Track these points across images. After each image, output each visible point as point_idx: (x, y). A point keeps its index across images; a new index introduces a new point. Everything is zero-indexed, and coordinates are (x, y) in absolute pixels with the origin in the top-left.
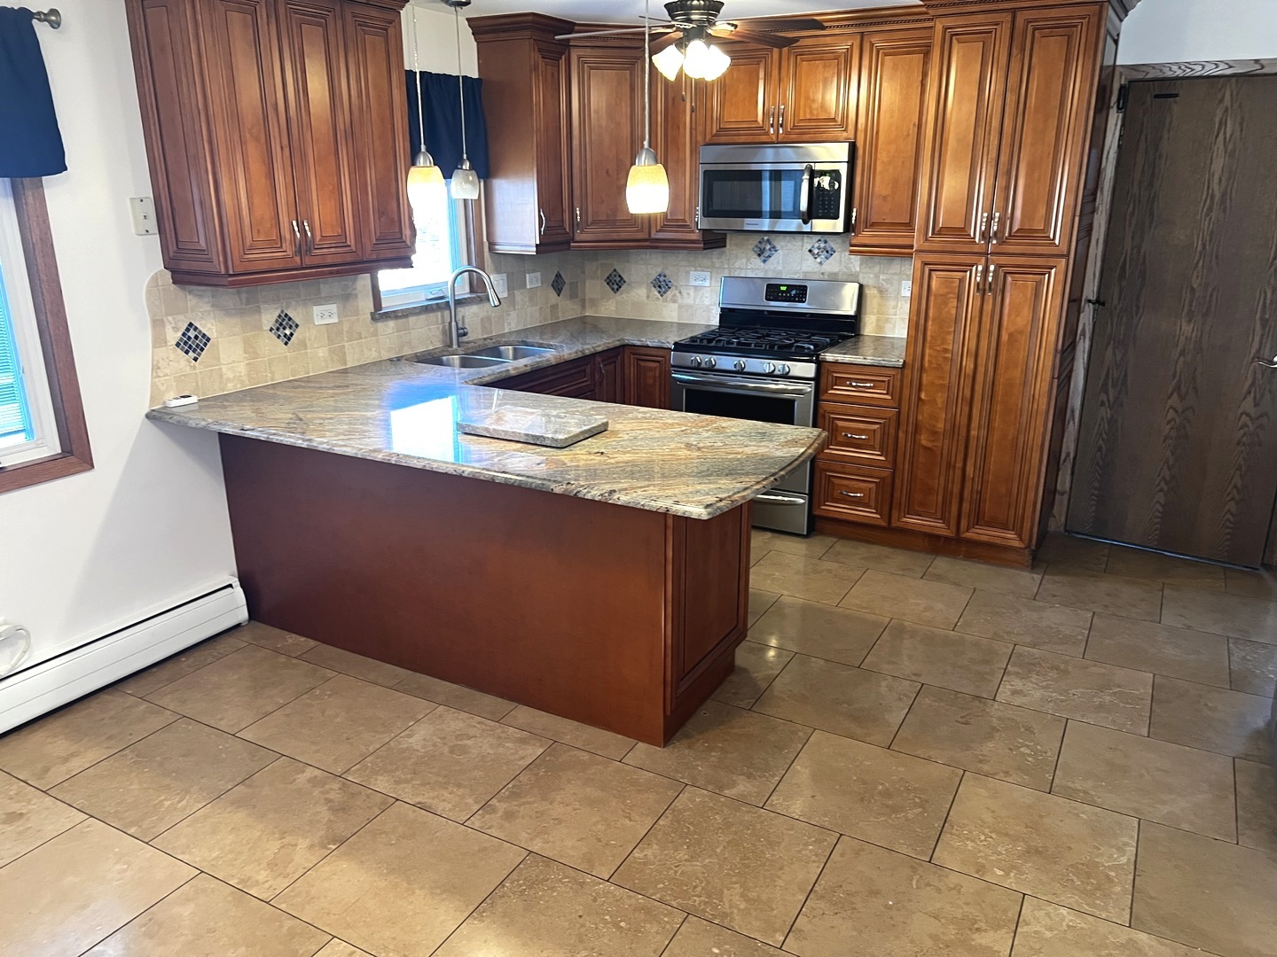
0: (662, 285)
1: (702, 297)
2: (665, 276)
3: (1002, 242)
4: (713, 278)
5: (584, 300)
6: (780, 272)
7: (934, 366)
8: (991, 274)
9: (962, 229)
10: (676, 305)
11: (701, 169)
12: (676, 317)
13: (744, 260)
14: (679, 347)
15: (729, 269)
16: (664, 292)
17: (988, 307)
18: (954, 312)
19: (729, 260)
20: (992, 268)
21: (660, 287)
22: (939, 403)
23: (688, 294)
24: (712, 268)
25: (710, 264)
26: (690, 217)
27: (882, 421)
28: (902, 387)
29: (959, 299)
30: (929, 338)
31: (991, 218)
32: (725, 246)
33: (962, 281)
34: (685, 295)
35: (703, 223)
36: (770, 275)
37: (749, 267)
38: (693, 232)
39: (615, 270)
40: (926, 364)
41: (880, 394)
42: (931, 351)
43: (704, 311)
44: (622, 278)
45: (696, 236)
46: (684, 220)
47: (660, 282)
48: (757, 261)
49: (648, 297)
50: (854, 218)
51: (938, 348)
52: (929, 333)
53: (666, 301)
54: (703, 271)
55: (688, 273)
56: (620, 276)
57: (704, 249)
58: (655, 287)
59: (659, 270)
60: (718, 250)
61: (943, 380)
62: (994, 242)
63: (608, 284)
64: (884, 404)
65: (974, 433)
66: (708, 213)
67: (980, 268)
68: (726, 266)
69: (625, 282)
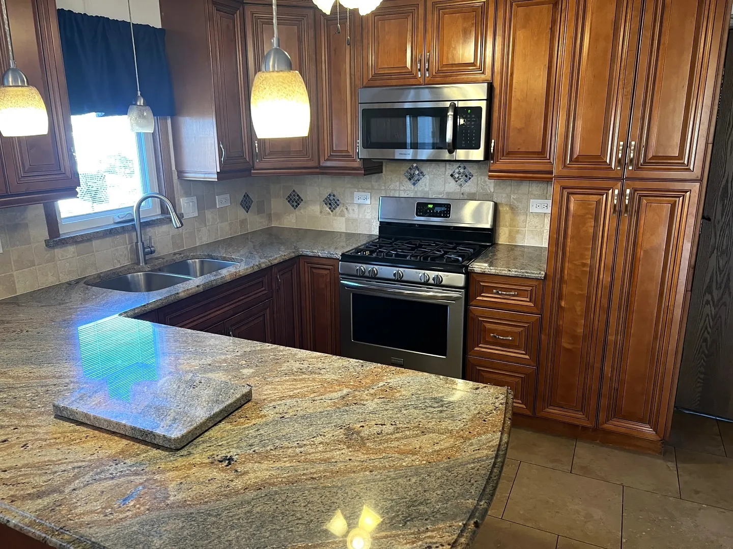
0: (332, 203)
1: (365, 212)
2: (334, 196)
3: (637, 168)
4: (372, 198)
5: (271, 214)
6: (427, 193)
7: (574, 278)
8: (627, 198)
9: (598, 157)
10: (344, 218)
11: (360, 108)
12: (345, 229)
13: (398, 183)
14: (346, 257)
15: (386, 190)
16: (334, 209)
17: (624, 227)
18: (591, 230)
19: (385, 183)
20: (628, 191)
21: (330, 204)
22: (578, 310)
23: (353, 210)
24: (371, 189)
25: (370, 186)
26: (353, 149)
27: (526, 325)
28: (543, 295)
29: (596, 219)
30: (568, 254)
31: (626, 147)
32: (382, 172)
33: (599, 203)
34: (351, 211)
35: (364, 153)
36: (419, 195)
37: (402, 189)
38: (354, 161)
39: (294, 191)
40: (566, 277)
41: (524, 301)
42: (570, 266)
43: (366, 223)
44: (300, 198)
45: (357, 164)
46: (347, 151)
47: (330, 200)
48: (408, 185)
49: (321, 212)
50: (492, 148)
51: (577, 262)
52: (568, 249)
53: (335, 215)
54: (364, 192)
55: (352, 193)
56: (298, 196)
57: (365, 175)
58: (326, 204)
59: (329, 191)
60: (376, 175)
61: (582, 291)
62: (630, 168)
63: (289, 201)
64: (526, 310)
65: (611, 338)
66: (367, 144)
67: (616, 192)
68: (383, 188)
69: (302, 200)
